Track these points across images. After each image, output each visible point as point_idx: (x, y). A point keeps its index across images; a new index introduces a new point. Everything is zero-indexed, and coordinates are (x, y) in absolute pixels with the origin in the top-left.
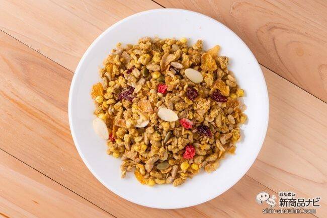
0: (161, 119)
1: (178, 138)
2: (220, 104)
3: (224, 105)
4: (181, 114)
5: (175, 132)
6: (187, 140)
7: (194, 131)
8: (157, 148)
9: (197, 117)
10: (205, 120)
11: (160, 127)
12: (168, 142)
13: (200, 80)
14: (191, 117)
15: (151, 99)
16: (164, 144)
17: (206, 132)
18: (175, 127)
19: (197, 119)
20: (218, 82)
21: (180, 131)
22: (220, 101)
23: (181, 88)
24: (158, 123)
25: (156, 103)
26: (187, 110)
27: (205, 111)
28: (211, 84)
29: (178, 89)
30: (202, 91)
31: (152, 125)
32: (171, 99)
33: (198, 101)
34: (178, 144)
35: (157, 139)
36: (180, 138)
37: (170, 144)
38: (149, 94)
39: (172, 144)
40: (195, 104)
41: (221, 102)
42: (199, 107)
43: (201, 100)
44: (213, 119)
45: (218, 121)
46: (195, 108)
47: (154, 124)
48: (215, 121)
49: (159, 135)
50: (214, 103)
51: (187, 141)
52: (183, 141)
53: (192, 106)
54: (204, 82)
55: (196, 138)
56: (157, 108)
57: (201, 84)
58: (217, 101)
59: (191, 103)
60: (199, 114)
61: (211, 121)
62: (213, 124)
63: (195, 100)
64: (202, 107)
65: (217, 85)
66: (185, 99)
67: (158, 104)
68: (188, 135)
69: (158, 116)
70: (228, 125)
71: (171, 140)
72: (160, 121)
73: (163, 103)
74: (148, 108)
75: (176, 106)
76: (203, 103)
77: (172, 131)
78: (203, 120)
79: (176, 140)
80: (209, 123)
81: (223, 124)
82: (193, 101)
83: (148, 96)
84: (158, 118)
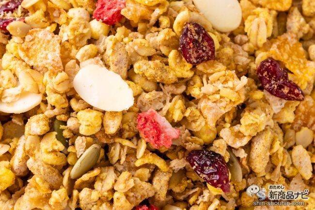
0: (79, 99)
1: (118, 172)
2: (277, 105)
3: (289, 117)
4: (146, 97)
5: (116, 153)
6: (146, 186)
7: (178, 164)
8: (44, 188)
9: (194, 121)
10: (218, 137)
11: (71, 123)
12: (86, 177)
13: (232, 23)
14: (177, 116)
15: (66, 34)
16: (72, 181)
17: (211, 170)
18: (120, 133)
19: (195, 127)
20: (286, 41)
21: (132, 153)
22: (278, 93)
23: (165, 21)
24: (70, 111)
25: (77, 48)
26: (168, 89)
27: (224, 108)
28: (263, 38)
29: (157, 24)
30: (228, 51)
31: (49, 113)
32: (127, 47)
33: (210, 71)
34: (113, 191)
35: (51, 159)
36: (125, 175)
37: (91, 185)
38: (62, 20)
39: (98, 185)
40: (198, 80)
41: (282, 96)
42: (208, 88)
43: (219, 70)
44: (245, 141)
45: (260, 149)
46: (195, 92)
47: (56, 111)
48: (248, 147)
49: (60, 146)
50: (259, 95)
51: (146, 190)
52: (131, 183)
53: (187, 82)
54: (241, 30)
55: (177, 189)
56: (78, 63)
57: (232, 35)
58: (271, 92)
59: (186, 71)
60: (205, 112)
61: (238, 144)
62: (242, 154)
63: (200, 67)
64: (218, 92)
65: (279, 47)
66: (172, 54)
67: (82, 51)
68: (155, 171)
69: (73, 89)
70: (288, 180)
71: (96, 172)
72: (74, 104)
73: (99, 54)
74: (49, 55)
75: (136, 66)
76: (226, 81)
77: (106, 148)
78: (212, 136)
79: (109, 177)
80: (230, 149)
81: (272, 168)
82: (194, 68)
83: (58, 26)
84: (71, 95)
